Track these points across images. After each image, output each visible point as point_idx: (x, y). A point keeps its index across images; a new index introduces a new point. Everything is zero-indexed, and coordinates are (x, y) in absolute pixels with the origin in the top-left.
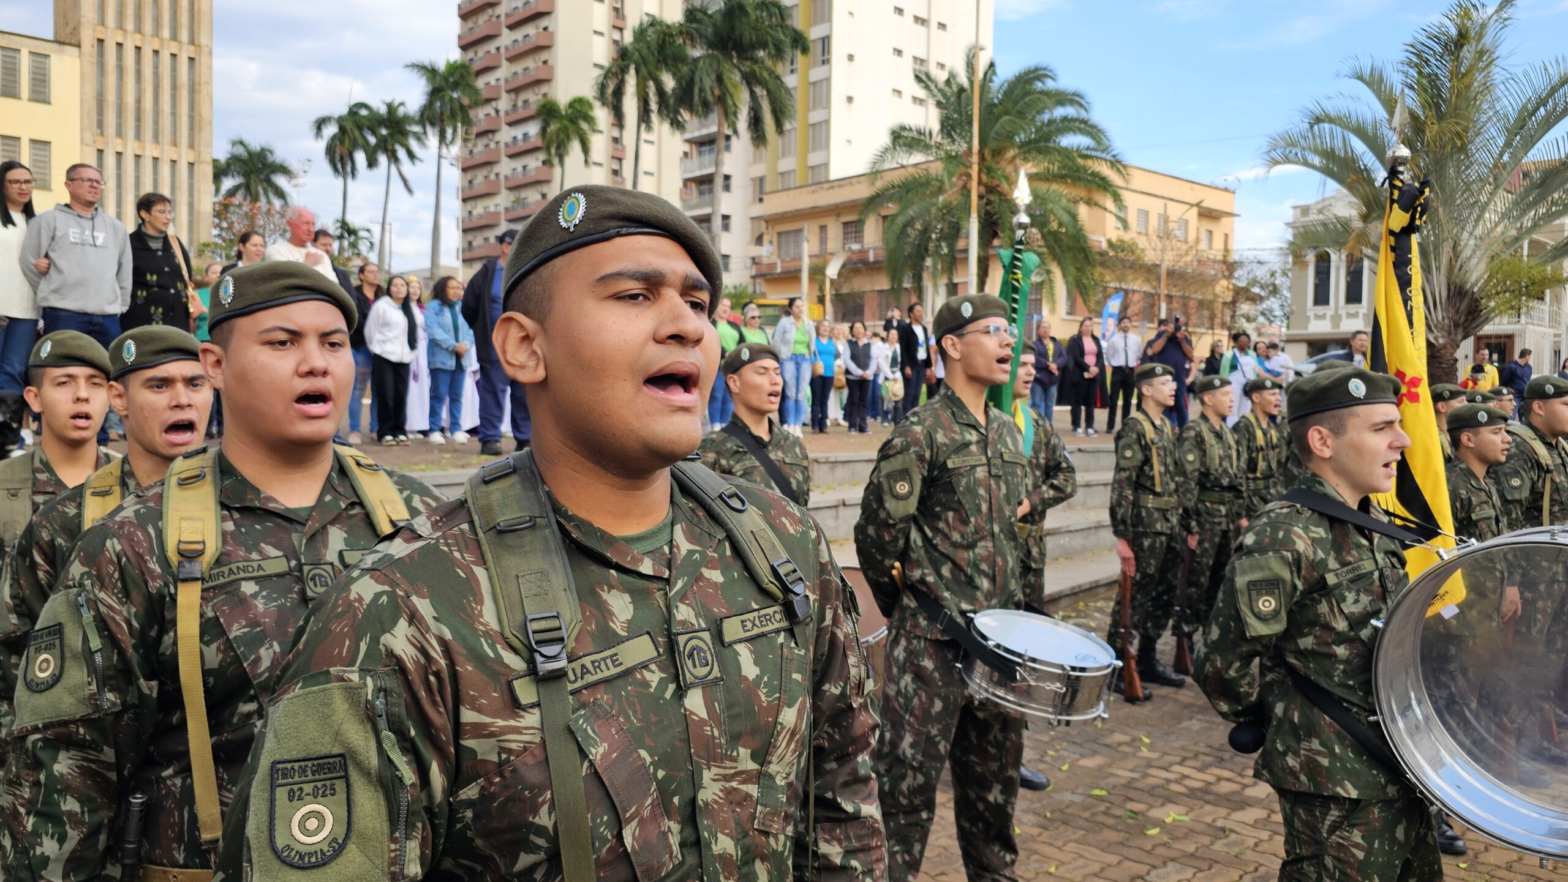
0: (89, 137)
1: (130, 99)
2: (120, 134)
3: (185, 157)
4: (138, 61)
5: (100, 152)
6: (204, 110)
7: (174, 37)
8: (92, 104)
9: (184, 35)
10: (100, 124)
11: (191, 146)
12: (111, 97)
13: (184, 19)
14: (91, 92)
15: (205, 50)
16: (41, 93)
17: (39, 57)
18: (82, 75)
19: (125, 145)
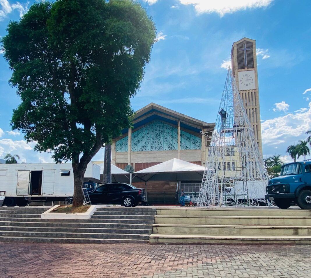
13: (256, 136)
17: (233, 148)
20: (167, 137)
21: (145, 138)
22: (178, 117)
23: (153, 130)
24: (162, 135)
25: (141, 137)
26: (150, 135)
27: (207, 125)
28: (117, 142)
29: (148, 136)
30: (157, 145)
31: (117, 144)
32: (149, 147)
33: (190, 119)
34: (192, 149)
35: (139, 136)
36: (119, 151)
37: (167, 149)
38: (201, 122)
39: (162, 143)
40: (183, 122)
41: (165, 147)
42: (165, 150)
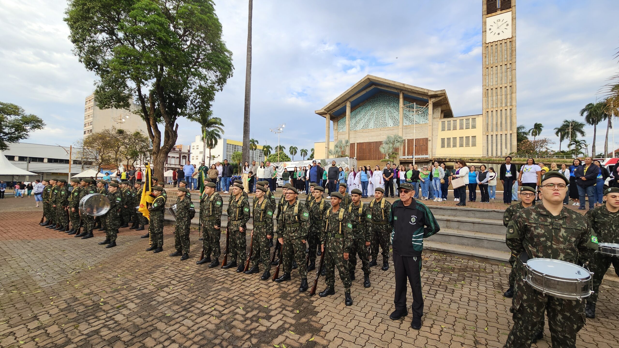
0: (484, 133)
1: (495, 123)
2: (492, 131)
3: (509, 133)
4: (497, 114)
5: (487, 136)
6: (514, 120)
7: (506, 106)
8: (485, 126)
9: (509, 104)
10: (488, 130)
11: (511, 130)
12: (490, 124)
13: (509, 100)
14: (485, 123)
15: (514, 106)
16: (474, 127)
17: (474, 119)
18: (483, 120)
19: (493, 133)
20: (392, 111)
21: (368, 115)
22: (399, 88)
23: (377, 105)
24: (386, 110)
25: (364, 113)
26: (373, 110)
27: (433, 93)
28: (339, 121)
29: (371, 112)
30: (381, 121)
31: (339, 123)
32: (371, 125)
33: (412, 88)
34: (421, 123)
35: (361, 113)
36: (341, 131)
37: (392, 125)
38: (425, 91)
39: (387, 119)
40: (406, 92)
41: (390, 123)
42: (389, 126)
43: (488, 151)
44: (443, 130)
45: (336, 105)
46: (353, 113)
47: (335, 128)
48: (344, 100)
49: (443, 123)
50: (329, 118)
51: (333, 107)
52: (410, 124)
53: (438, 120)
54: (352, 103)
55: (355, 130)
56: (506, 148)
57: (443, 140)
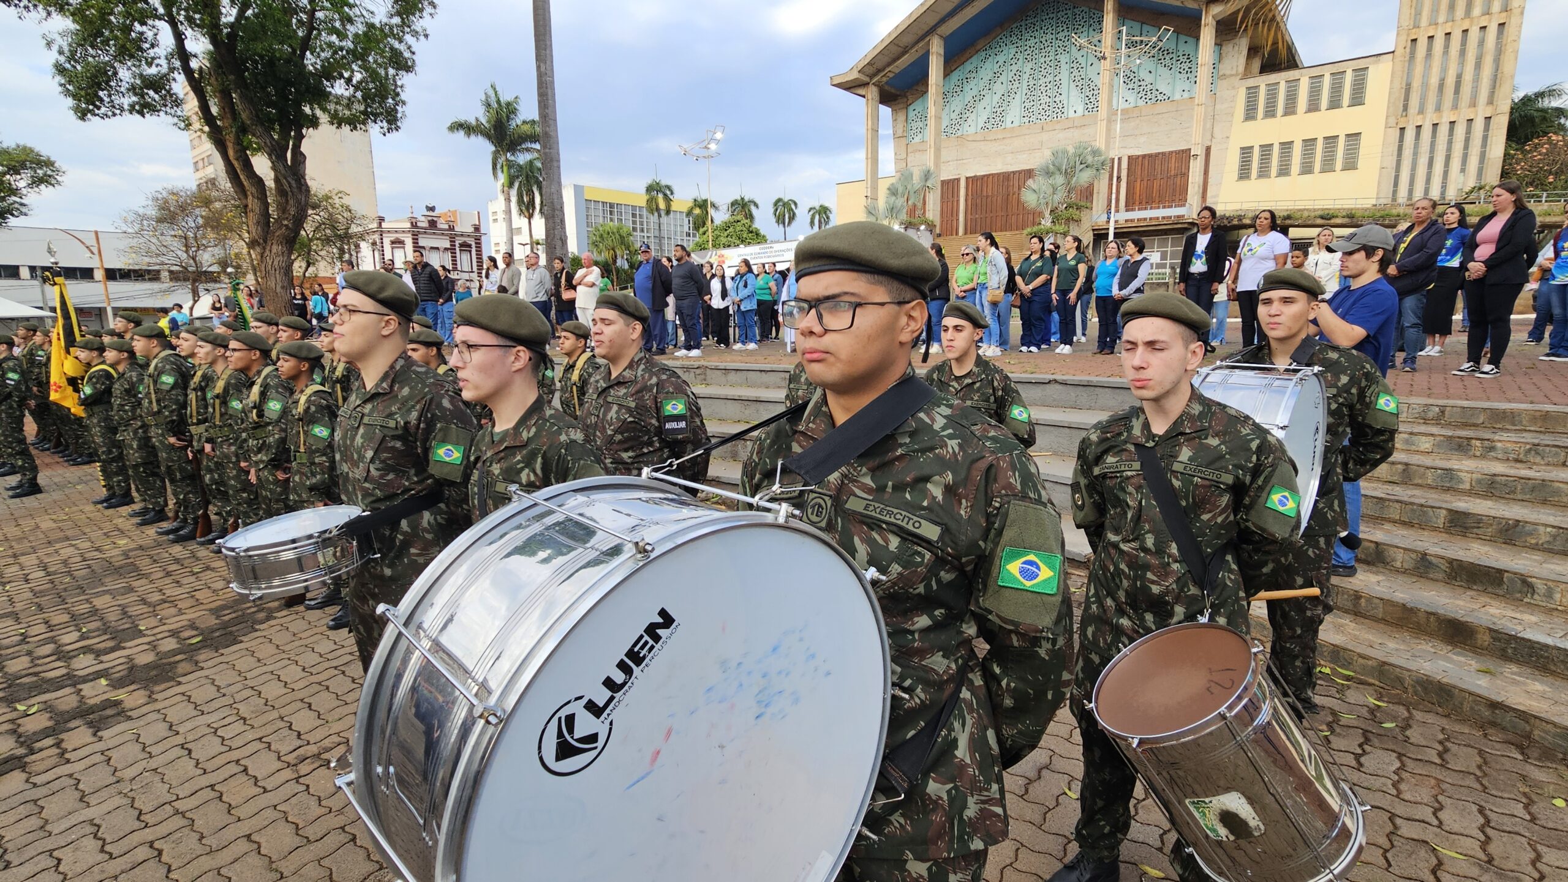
0: (1392, 121)
1: (1434, 81)
2: (1421, 111)
3: (1481, 114)
4: (1447, 47)
5: (1402, 129)
6: (1507, 67)
7: (1486, 12)
8: (1399, 94)
9: (1496, 8)
10: (1405, 108)
11: (1491, 102)
12: (1416, 84)
14: (1399, 84)
15: (1517, 13)
16: (1358, 98)
17: (1361, 74)
18: (1393, 73)
19: (1424, 119)
20: (1082, 62)
21: (1003, 78)
23: (1033, 41)
24: (1064, 58)
25: (991, 75)
26: (1020, 63)
28: (911, 108)
29: (1014, 68)
30: (1045, 99)
31: (911, 114)
32: (1014, 114)
34: (1177, 97)
35: (982, 73)
36: (917, 139)
37: (1080, 110)
39: (1064, 89)
41: (1074, 104)
42: (1071, 114)
43: (1396, 184)
44: (1250, 115)
45: (896, 50)
46: (955, 76)
47: (900, 133)
48: (921, 33)
49: (1252, 93)
50: (877, 98)
51: (886, 60)
52: (1141, 103)
53: (1236, 81)
54: (947, 41)
55: (959, 133)
56: (1463, 170)
57: (1246, 151)
